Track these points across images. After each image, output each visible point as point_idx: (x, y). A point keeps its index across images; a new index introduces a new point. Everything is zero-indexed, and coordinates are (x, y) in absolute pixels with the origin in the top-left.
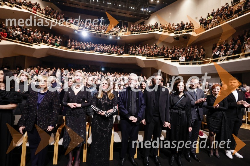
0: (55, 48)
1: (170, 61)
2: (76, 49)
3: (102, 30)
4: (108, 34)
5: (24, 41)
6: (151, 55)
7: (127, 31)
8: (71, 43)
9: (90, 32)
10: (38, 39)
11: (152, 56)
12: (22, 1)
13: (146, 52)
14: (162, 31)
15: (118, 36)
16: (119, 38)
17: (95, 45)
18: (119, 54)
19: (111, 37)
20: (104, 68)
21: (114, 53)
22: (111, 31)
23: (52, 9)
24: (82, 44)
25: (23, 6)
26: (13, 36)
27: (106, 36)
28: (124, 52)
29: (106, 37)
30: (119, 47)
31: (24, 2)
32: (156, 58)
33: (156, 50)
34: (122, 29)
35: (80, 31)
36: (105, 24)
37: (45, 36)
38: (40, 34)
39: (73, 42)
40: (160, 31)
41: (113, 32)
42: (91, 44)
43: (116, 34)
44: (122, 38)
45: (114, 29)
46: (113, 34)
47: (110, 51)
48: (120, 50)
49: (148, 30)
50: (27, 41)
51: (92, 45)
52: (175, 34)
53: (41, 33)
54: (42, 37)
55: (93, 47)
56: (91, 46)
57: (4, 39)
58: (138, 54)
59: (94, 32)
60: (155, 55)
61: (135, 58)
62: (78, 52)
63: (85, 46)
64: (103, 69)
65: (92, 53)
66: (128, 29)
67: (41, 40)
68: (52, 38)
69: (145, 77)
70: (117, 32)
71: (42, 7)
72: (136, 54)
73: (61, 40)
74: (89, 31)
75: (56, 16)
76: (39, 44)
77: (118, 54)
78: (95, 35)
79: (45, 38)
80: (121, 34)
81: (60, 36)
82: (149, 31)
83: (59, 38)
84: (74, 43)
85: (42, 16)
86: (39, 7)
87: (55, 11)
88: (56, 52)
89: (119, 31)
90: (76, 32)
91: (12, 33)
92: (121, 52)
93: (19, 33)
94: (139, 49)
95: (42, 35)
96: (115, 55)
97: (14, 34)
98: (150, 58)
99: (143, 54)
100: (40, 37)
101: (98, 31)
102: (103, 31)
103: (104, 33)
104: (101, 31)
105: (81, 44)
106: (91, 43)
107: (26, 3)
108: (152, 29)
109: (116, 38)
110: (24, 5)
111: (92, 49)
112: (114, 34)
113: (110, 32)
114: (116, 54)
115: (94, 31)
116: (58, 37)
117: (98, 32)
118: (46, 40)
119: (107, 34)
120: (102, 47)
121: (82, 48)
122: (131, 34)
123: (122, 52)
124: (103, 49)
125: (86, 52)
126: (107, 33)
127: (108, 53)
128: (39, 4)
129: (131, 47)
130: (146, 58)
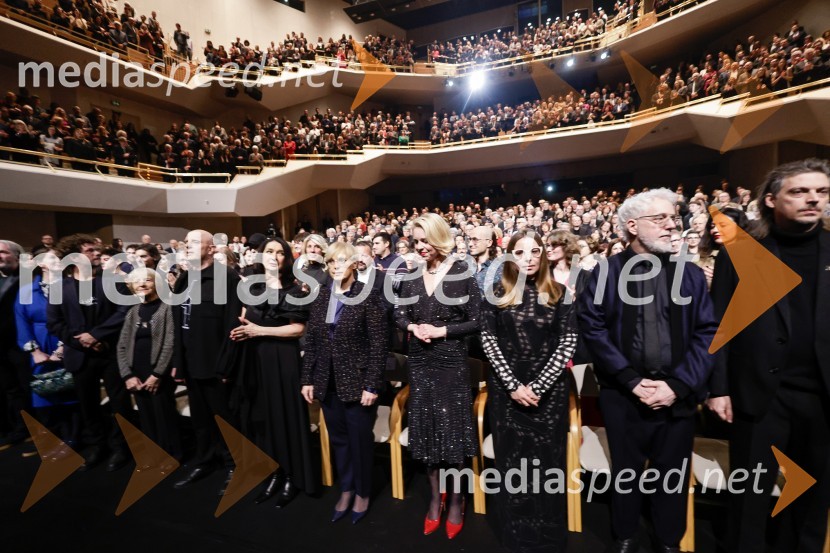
0: (399, 151)
2: (456, 138)
3: (535, 47)
4: (557, 54)
5: (330, 152)
6: (774, 81)
7: (640, 13)
8: (440, 125)
9: (494, 68)
10: (357, 137)
11: (782, 84)
12: (315, 47)
13: (744, 75)
15: (602, 46)
16: (604, 56)
17: (514, 108)
18: (608, 119)
19: (570, 64)
20: (553, 182)
21: (587, 122)
22: (569, 39)
23: (382, 38)
24: (474, 117)
25: (319, 58)
26: (306, 144)
27: (552, 65)
28: (628, 105)
29: (552, 67)
30: (608, 93)
31: (318, 48)
32: (805, 90)
33: (807, 50)
34: (617, 12)
35: (461, 75)
36: (544, 22)
37: (372, 125)
38: (362, 122)
39: (446, 119)
41: (577, 38)
42: (502, 108)
43: (592, 43)
44: (618, 52)
45: (582, 27)
46: (577, 49)
47: (569, 117)
48: (613, 102)
50: (334, 150)
51: (504, 112)
53: (363, 118)
54: (367, 126)
55: (507, 120)
56: (502, 117)
57: (293, 158)
58: (702, 93)
59: (506, 63)
60: (800, 78)
61: (685, 116)
62: (463, 146)
63: (484, 121)
64: (550, 189)
65: (506, 139)
66: (641, 4)
67: (366, 136)
68: (389, 124)
69: (742, 191)
70: (596, 34)
71: (358, 43)
72: (691, 100)
73: (412, 122)
74: (491, 66)
75: (395, 52)
76: (361, 149)
77: (605, 120)
78: (511, 74)
79: (372, 129)
80: (613, 36)
81: (408, 113)
83: (408, 117)
84: (449, 122)
85: (360, 68)
86: (350, 47)
87: (390, 40)
88: (403, 163)
89: (604, 28)
90: (451, 84)
91: (305, 139)
92: (619, 109)
93: (316, 132)
94: (703, 73)
95: (366, 123)
96: (592, 128)
97: (308, 140)
98: (767, 99)
99: (727, 87)
100: (361, 129)
101: (521, 54)
102: (538, 50)
103: (545, 56)
104: (532, 50)
105: (469, 118)
106: (499, 105)
107: (323, 46)
109: (593, 57)
110: (320, 54)
111: (507, 125)
112: (583, 45)
113: (564, 45)
114: (596, 120)
115: (507, 60)
116: (403, 117)
117: (522, 57)
118: (376, 134)
119: (554, 57)
120: (539, 111)
121: (474, 131)
122: (660, 19)
123: (623, 108)
124: (542, 117)
125: (486, 143)
126: (556, 50)
127: (564, 124)
128: (351, 37)
129: (662, 77)
130: (744, 102)
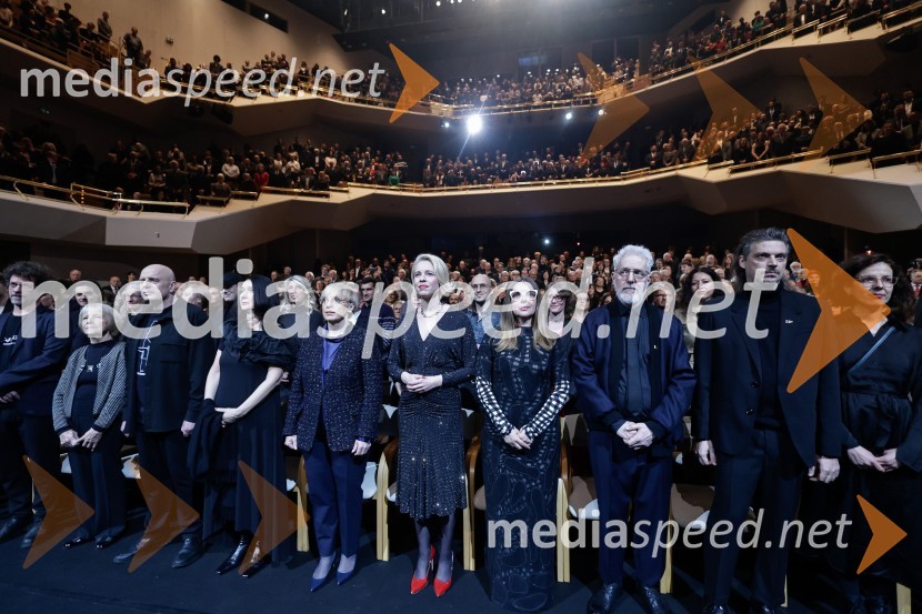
0: (388, 191)
1: (866, 162)
2: (451, 183)
3: (534, 96)
4: (556, 105)
5: (311, 187)
7: (636, 74)
8: (433, 167)
14: (810, 30)
15: (600, 103)
16: (601, 112)
18: (605, 175)
19: (569, 116)
20: (549, 235)
21: (584, 176)
26: (282, 176)
29: (551, 118)
31: (301, 73)
35: (458, 117)
36: (544, 72)
37: (359, 162)
39: (439, 162)
40: (798, 35)
41: (575, 92)
43: (591, 98)
44: (614, 109)
46: (576, 103)
49: (735, 45)
50: (316, 185)
52: (891, 22)
54: (353, 162)
57: (266, 191)
59: (505, 110)
61: (678, 177)
64: (547, 242)
65: (503, 188)
66: (637, 65)
68: (379, 162)
72: (683, 162)
76: (347, 186)
78: (511, 121)
79: (359, 166)
80: (609, 95)
81: (400, 153)
82: (743, 46)
83: (399, 156)
88: (393, 205)
89: (602, 85)
90: (447, 125)
91: (281, 170)
92: (615, 166)
93: (296, 165)
95: (352, 159)
96: (589, 182)
97: (285, 172)
100: (346, 165)
101: (521, 103)
102: (537, 100)
103: (544, 106)
104: (531, 99)
107: (307, 71)
108: (756, 34)
109: (591, 112)
112: (581, 100)
113: (563, 98)
114: (593, 175)
115: (506, 106)
119: (553, 108)
122: (655, 82)
123: (620, 166)
126: (555, 102)
127: (562, 177)
130: (728, 169)
